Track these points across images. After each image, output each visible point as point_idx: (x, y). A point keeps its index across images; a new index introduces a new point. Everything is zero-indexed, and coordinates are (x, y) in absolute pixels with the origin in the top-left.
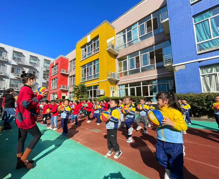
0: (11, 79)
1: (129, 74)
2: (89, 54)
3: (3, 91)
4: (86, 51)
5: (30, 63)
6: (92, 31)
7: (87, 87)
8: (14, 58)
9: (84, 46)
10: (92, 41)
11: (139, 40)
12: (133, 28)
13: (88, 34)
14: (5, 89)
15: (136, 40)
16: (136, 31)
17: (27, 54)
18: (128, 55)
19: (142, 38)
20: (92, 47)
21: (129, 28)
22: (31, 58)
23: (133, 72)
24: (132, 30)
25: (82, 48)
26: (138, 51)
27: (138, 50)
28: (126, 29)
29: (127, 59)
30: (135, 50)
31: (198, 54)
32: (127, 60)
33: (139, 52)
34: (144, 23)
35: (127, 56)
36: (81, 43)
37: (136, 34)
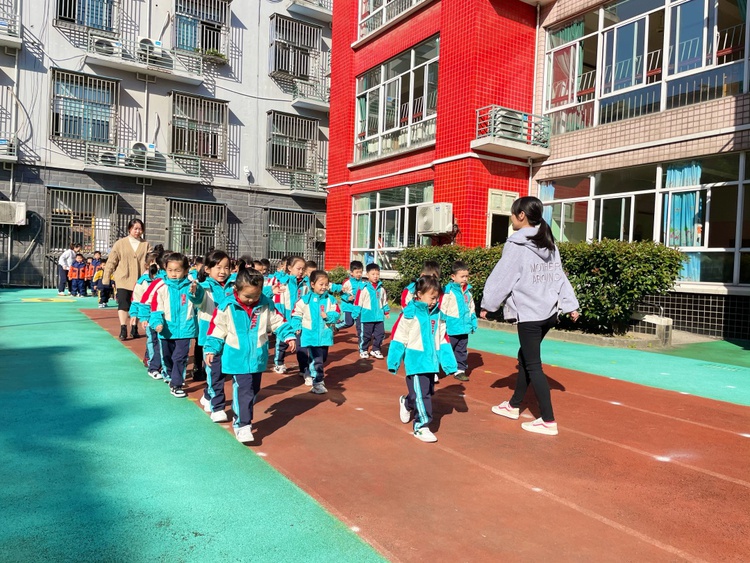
0: (60, 75)
3: (9, 164)
14: (19, 153)
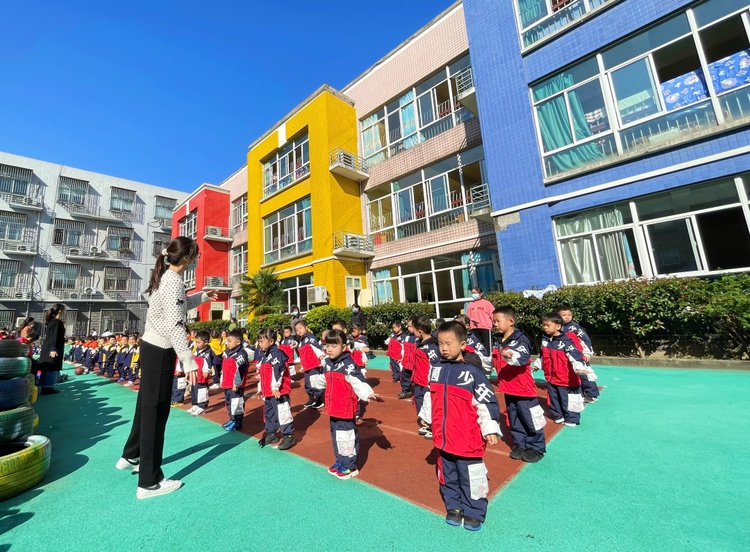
0: (53, 265)
1: (399, 237)
2: (284, 181)
3: (27, 302)
4: (275, 171)
5: (114, 210)
6: (289, 115)
7: (282, 281)
8: (62, 200)
9: (269, 158)
10: (290, 141)
11: (420, 138)
12: (403, 102)
13: (279, 122)
15: (411, 137)
16: (411, 113)
17: (102, 184)
18: (393, 181)
19: (427, 133)
20: (291, 160)
21: (393, 103)
22: (116, 196)
23: (408, 231)
24: (400, 108)
25: (264, 161)
26: (419, 169)
27: (418, 166)
28: (385, 108)
29: (393, 192)
30: (411, 168)
31: (547, 185)
32: (392, 195)
33: (422, 171)
34: (430, 90)
35: (392, 184)
36: (261, 147)
37: (411, 119)
